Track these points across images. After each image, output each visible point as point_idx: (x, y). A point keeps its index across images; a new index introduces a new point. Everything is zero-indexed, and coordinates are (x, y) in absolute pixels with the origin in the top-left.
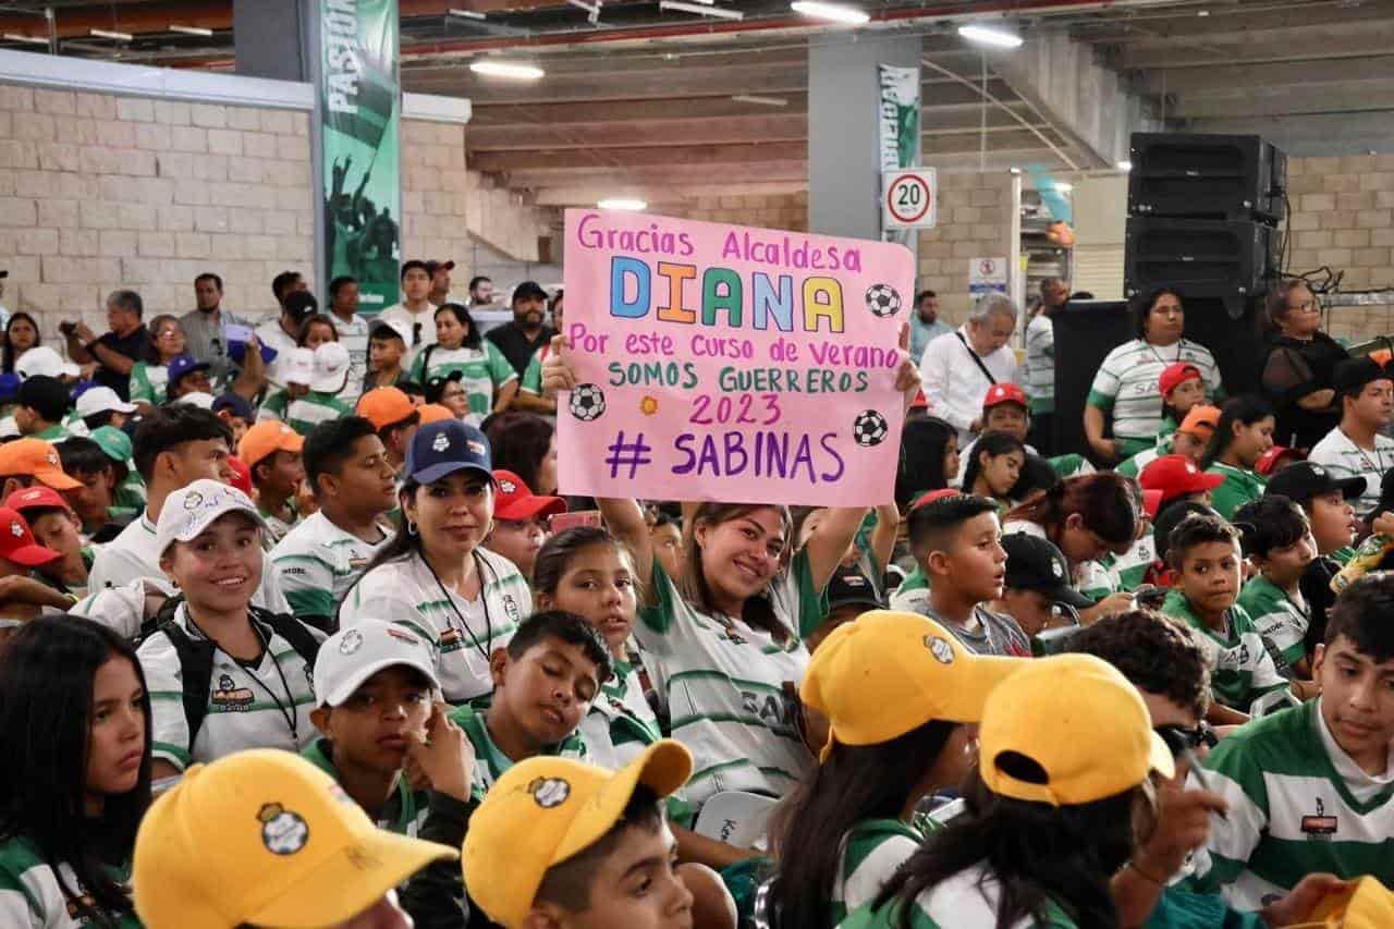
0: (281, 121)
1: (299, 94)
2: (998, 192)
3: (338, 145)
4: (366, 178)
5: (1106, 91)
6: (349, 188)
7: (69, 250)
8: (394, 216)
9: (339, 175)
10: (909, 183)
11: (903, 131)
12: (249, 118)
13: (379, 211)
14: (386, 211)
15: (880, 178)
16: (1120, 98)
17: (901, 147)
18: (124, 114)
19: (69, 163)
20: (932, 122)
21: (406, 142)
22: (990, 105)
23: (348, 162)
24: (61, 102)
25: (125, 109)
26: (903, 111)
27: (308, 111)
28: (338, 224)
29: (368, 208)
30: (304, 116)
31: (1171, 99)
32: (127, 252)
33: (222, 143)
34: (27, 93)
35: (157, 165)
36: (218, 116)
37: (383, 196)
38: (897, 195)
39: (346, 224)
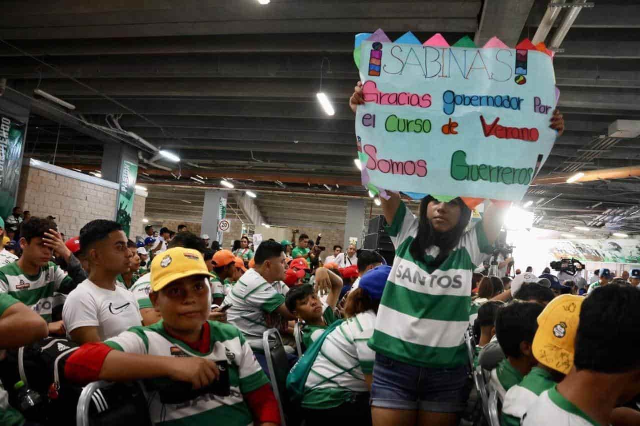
0: (111, 192)
1: (116, 186)
2: (238, 226)
3: (122, 198)
4: (126, 206)
5: (255, 209)
6: (123, 208)
7: (66, 214)
8: (130, 216)
9: (121, 205)
10: (225, 222)
11: (223, 212)
12: (106, 190)
13: (128, 214)
14: (129, 215)
15: (218, 220)
16: (257, 211)
17: (222, 215)
18: (82, 185)
19: (69, 194)
20: (228, 212)
21: (135, 199)
22: (239, 210)
23: (123, 202)
24: (70, 181)
25: (82, 184)
26: (223, 207)
27: (117, 190)
28: (120, 216)
29: (126, 213)
30: (116, 191)
31: (266, 213)
32: (77, 217)
33: (100, 195)
34: (64, 178)
35: (86, 198)
36: (99, 188)
37: (129, 211)
38: (222, 224)
39: (121, 216)
